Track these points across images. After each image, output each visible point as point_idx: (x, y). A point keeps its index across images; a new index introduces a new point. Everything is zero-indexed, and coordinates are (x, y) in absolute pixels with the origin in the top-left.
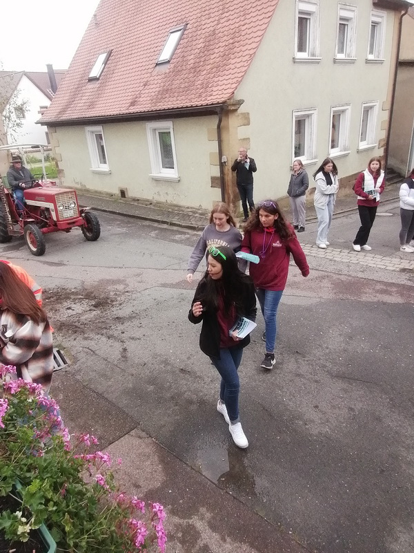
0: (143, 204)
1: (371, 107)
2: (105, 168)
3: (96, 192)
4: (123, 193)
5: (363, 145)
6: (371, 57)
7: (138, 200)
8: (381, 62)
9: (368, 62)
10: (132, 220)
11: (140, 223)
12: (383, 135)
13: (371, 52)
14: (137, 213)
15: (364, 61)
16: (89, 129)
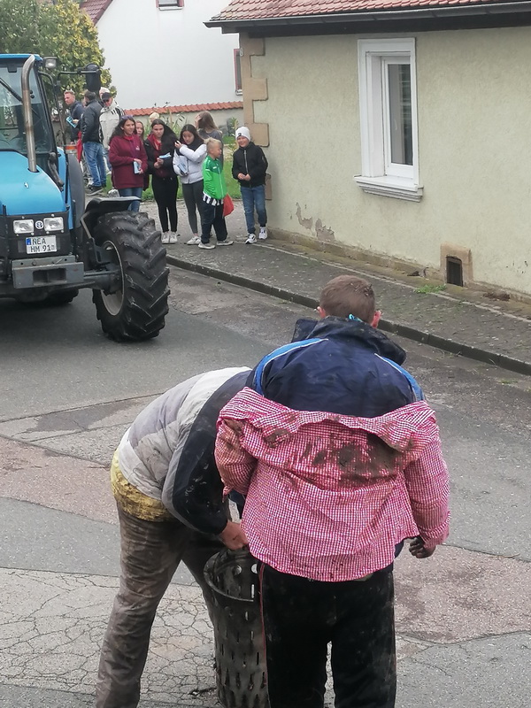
0: (519, 312)
2: (403, 177)
3: (364, 256)
4: (454, 268)
7: (506, 297)
10: (473, 367)
11: (501, 379)
14: (494, 343)
16: (370, 46)
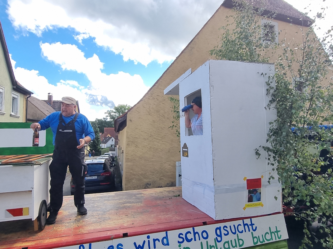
6: (13, 114)
8: (18, 117)
13: (13, 112)
15: (9, 115)
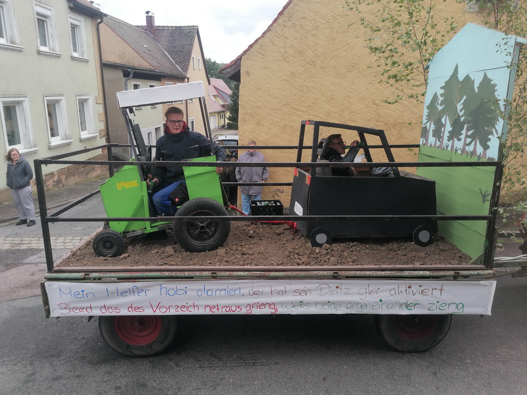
1: (86, 100)
5: (85, 135)
6: (75, 55)
8: (86, 61)
9: (73, 58)
12: (102, 126)
13: (75, 50)
15: (70, 58)
